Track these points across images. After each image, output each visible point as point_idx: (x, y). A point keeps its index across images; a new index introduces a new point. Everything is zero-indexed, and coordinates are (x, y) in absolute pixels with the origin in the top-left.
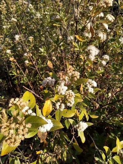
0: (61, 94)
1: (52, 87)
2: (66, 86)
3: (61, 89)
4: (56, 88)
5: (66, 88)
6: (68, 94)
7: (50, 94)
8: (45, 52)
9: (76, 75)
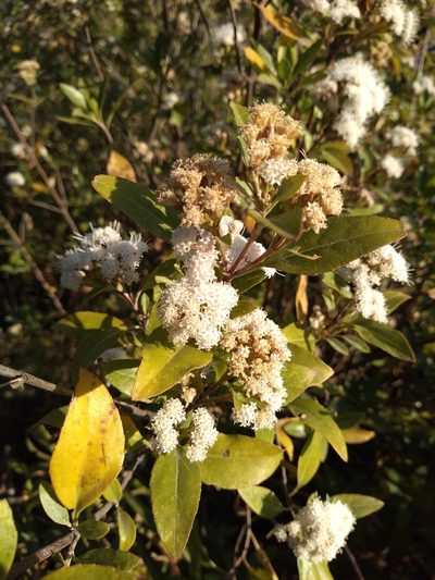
0: (192, 342)
1: (127, 289)
2: (225, 280)
3: (194, 307)
4: (156, 296)
5: (228, 295)
6: (245, 337)
7: (120, 334)
8: (94, 104)
9: (314, 189)
